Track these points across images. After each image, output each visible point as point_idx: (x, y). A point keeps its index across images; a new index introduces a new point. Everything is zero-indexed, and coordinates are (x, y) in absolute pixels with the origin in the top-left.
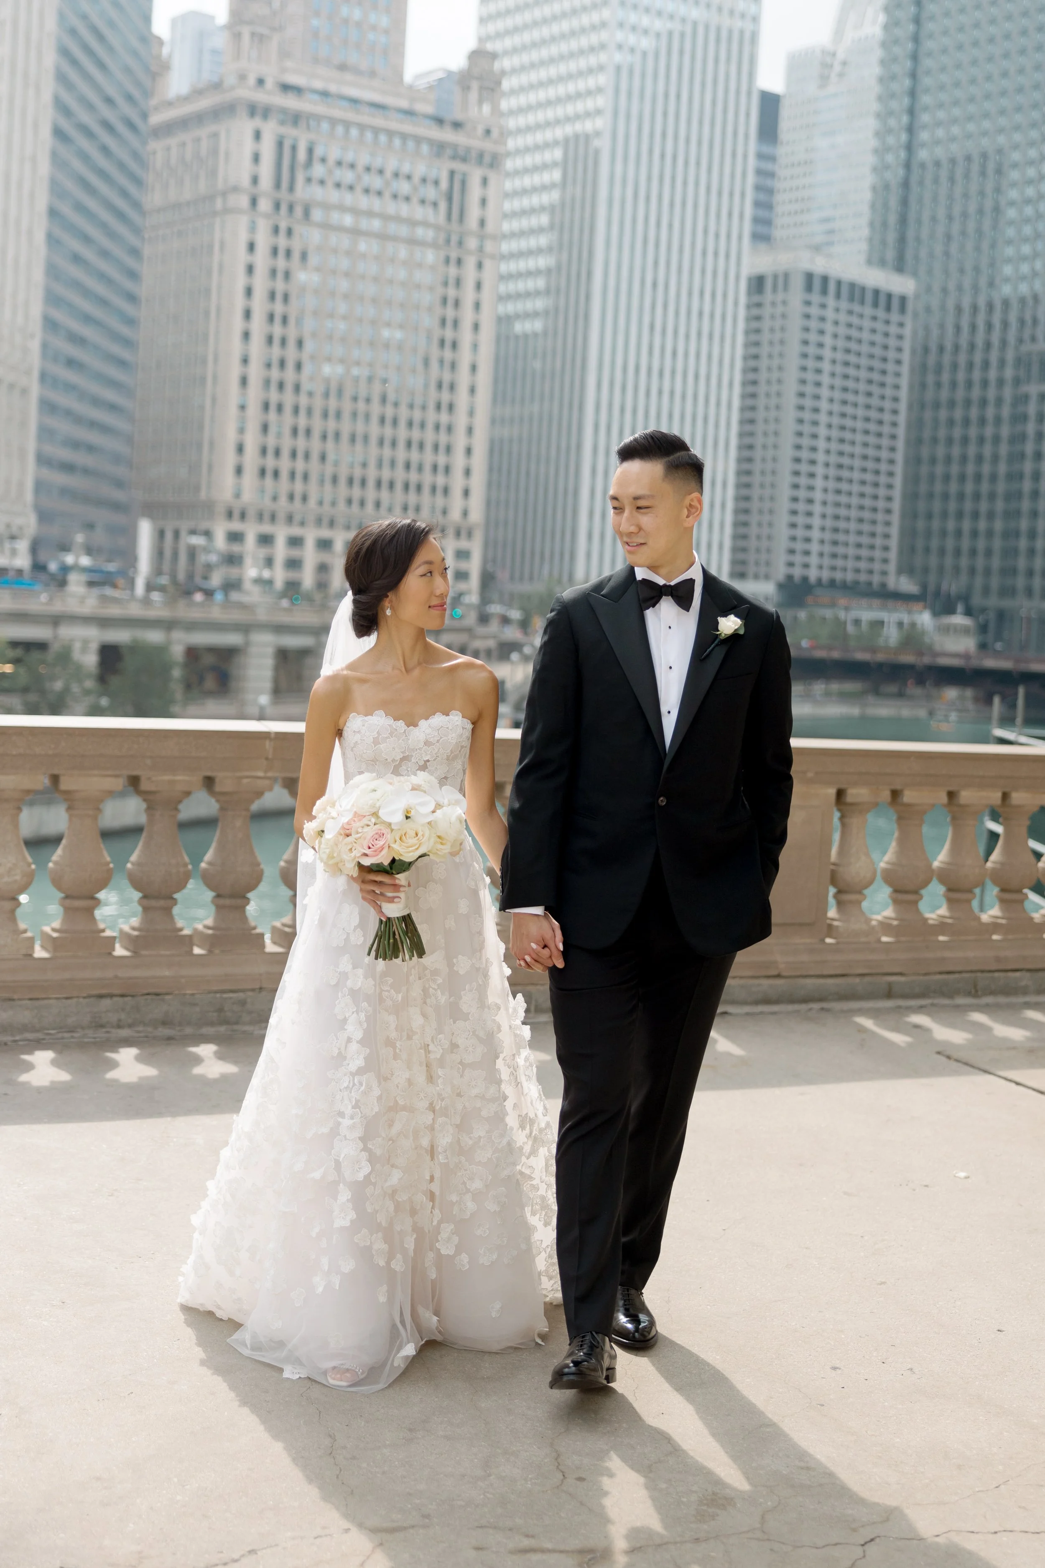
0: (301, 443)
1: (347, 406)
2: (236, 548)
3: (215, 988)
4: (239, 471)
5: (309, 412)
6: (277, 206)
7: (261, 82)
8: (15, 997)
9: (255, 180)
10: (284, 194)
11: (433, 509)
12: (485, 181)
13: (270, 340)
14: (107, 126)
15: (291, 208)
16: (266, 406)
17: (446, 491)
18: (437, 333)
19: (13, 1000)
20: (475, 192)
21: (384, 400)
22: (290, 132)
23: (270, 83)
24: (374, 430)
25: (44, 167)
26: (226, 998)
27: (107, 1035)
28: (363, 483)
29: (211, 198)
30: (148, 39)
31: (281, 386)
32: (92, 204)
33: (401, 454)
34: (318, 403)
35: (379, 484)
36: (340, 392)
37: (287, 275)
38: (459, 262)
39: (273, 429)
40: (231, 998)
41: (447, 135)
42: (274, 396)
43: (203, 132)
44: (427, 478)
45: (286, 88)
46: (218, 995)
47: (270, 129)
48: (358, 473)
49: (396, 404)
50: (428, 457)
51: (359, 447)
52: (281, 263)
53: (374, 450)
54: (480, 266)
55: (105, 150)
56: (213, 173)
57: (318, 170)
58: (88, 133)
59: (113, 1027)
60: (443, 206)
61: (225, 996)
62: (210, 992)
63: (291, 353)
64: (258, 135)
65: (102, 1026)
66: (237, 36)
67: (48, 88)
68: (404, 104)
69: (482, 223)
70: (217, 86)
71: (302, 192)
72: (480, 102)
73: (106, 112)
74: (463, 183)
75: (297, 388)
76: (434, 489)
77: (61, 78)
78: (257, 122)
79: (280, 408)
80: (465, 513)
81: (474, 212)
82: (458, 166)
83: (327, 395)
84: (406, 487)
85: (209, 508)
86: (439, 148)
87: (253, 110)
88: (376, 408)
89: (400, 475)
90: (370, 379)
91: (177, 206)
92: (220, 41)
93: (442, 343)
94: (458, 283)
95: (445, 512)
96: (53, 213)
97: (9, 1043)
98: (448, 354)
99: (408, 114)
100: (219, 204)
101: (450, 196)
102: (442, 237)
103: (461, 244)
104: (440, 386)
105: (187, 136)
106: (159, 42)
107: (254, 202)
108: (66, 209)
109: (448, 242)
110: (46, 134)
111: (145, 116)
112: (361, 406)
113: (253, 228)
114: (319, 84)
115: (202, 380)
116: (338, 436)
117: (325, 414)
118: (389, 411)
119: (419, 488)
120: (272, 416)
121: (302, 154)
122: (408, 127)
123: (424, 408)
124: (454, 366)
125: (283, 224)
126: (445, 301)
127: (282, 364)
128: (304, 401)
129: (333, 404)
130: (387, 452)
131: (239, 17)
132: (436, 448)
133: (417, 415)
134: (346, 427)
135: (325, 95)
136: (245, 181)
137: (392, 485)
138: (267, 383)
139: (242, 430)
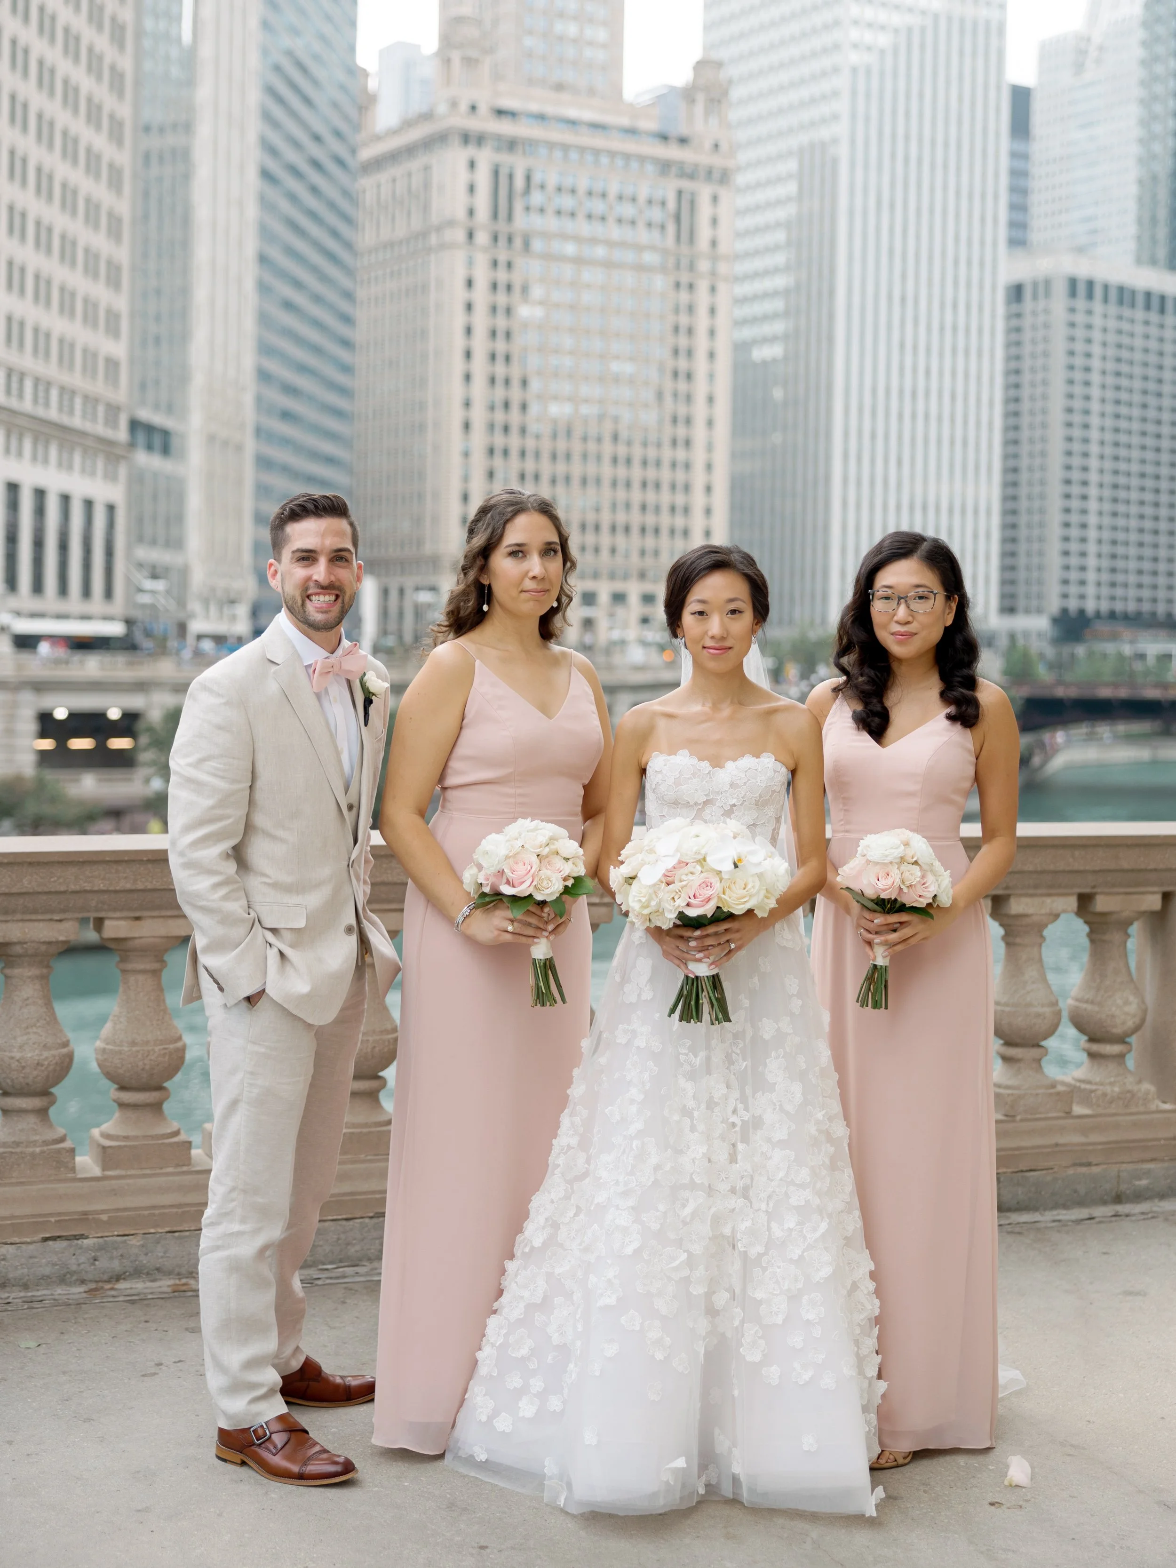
1: (577, 447)
5: (537, 455)
6: (495, 238)
7: (473, 108)
9: (471, 212)
10: (502, 226)
12: (715, 199)
13: (492, 381)
14: (316, 165)
15: (510, 240)
16: (491, 451)
17: (686, 533)
18: (670, 364)
20: (705, 212)
21: (615, 438)
22: (505, 159)
23: (483, 109)
24: (607, 471)
25: (252, 211)
28: (597, 528)
29: (424, 234)
30: (355, 72)
31: (506, 429)
32: (300, 245)
33: (636, 496)
34: (546, 446)
35: (613, 529)
36: (569, 433)
37: (508, 311)
38: (691, 286)
39: (499, 475)
41: (673, 152)
42: (499, 440)
43: (415, 165)
44: (665, 520)
45: (500, 113)
47: (485, 157)
48: (591, 517)
49: (629, 443)
50: (665, 498)
51: (591, 491)
52: (502, 299)
53: (606, 493)
54: (713, 289)
55: (314, 190)
56: (426, 208)
57: (537, 198)
58: (297, 173)
60: (671, 229)
63: (515, 394)
64: (472, 165)
66: (448, 61)
67: (254, 127)
68: (625, 121)
69: (714, 243)
70: (427, 116)
71: (521, 221)
72: (706, 115)
73: (315, 150)
74: (692, 203)
75: (523, 431)
76: (672, 532)
77: (267, 117)
78: (471, 151)
79: (506, 452)
81: (704, 233)
82: (686, 185)
83: (554, 436)
84: (643, 530)
85: (434, 561)
86: (665, 167)
87: (466, 138)
88: (607, 448)
89: (636, 518)
90: (601, 418)
91: (390, 245)
92: (430, 70)
93: (676, 374)
94: (690, 309)
96: (263, 259)
98: (682, 386)
99: (631, 132)
100: (433, 239)
101: (678, 218)
102: (671, 261)
103: (692, 267)
104: (675, 420)
105: (397, 171)
106: (365, 74)
107: (471, 235)
108: (275, 254)
109: (678, 266)
110: (252, 176)
111: (353, 151)
112: (592, 447)
113: (470, 263)
114: (534, 107)
115: (422, 427)
116: (568, 479)
117: (554, 457)
118: (622, 450)
119: (657, 531)
120: (498, 461)
121: (519, 183)
122: (630, 146)
123: (659, 445)
124: (689, 398)
125: (502, 258)
126: (676, 329)
127: (507, 405)
128: (530, 444)
129: (562, 445)
130: (621, 494)
131: (447, 41)
132: (673, 487)
133: (652, 453)
134: (576, 470)
135: (541, 117)
136: (461, 214)
137: (627, 529)
138: (491, 427)
139: (466, 479)
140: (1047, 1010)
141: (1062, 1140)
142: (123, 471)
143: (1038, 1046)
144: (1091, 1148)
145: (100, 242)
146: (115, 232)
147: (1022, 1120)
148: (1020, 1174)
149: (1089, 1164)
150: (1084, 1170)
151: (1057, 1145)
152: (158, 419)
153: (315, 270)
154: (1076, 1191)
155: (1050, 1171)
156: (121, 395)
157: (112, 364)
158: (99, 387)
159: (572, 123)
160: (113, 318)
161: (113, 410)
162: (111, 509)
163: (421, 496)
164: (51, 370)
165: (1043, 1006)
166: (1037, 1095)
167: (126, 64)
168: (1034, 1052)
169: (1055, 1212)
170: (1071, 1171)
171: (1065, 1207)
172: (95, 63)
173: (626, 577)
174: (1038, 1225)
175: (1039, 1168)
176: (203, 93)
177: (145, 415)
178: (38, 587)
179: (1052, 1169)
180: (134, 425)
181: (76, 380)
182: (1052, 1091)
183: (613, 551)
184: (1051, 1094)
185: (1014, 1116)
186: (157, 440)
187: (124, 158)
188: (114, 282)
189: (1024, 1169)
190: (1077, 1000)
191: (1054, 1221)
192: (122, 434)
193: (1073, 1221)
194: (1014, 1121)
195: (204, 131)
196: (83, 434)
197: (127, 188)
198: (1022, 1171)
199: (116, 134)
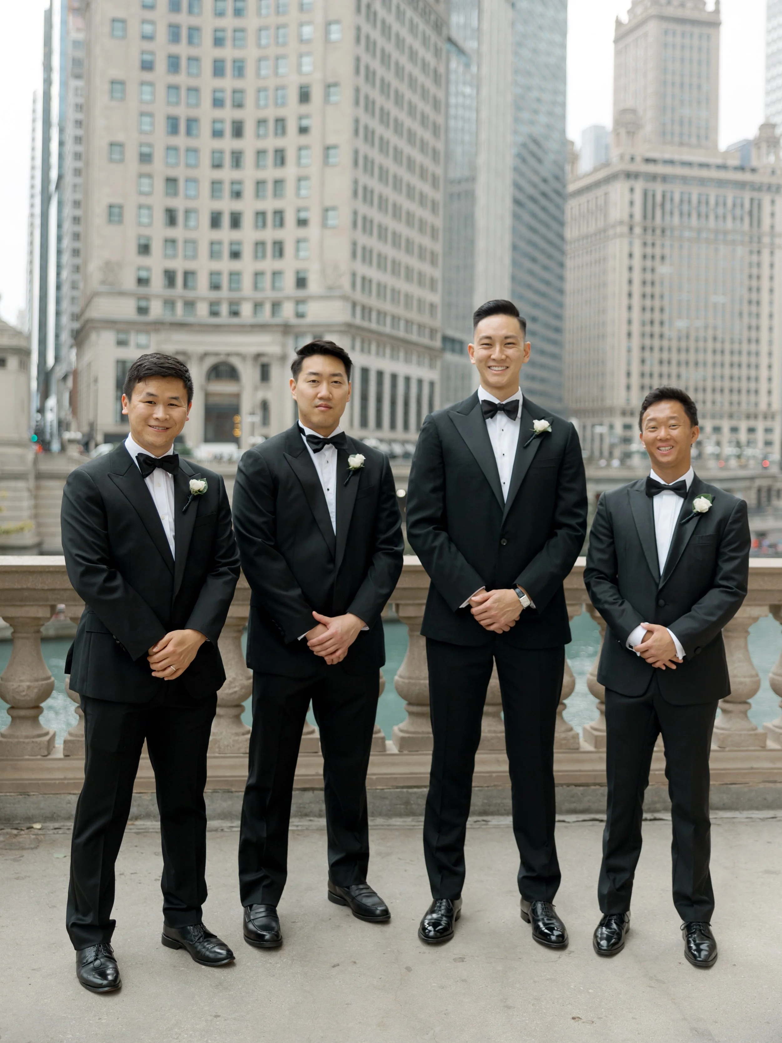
0: (665, 369)
1: (692, 345)
2: (628, 433)
3: (401, 785)
4: (628, 388)
5: (670, 349)
6: (645, 229)
7: (632, 159)
8: (233, 790)
9: (631, 216)
10: (649, 223)
11: (748, 403)
12: (773, 202)
13: (644, 309)
14: (544, 194)
15: (654, 230)
16: (643, 348)
17: (757, 392)
18: (746, 297)
19: (232, 792)
20: (767, 208)
21: (715, 339)
22: (651, 186)
23: (638, 159)
24: (710, 358)
25: (508, 221)
26: (411, 793)
27: (310, 823)
28: (704, 390)
29: (605, 230)
30: (566, 143)
31: (652, 336)
32: (536, 239)
33: (727, 371)
34: (674, 345)
35: (714, 390)
36: (688, 337)
37: (653, 270)
38: (759, 252)
39: (648, 362)
40: (415, 793)
41: (747, 177)
42: (648, 342)
43: (600, 192)
44: (744, 385)
45: (648, 161)
46: (405, 790)
47: (639, 186)
48: (701, 384)
49: (723, 342)
50: (744, 372)
51: (701, 369)
52: (649, 263)
53: (710, 370)
54: (772, 253)
55: (544, 209)
56: (606, 216)
57: (668, 207)
58: (533, 199)
59: (315, 816)
60: (747, 220)
61: (410, 790)
62: (397, 787)
63: (657, 316)
64: (632, 190)
65: (306, 815)
66: (618, 134)
67: (509, 177)
68: (719, 161)
69: (772, 227)
70: (607, 164)
71: (659, 220)
72: (768, 154)
73: (543, 187)
74: (759, 206)
75: (661, 336)
76: (748, 391)
77: (516, 169)
78: (631, 182)
79: (652, 349)
80: (769, 405)
81: (766, 221)
82: (756, 195)
83: (679, 339)
84: (731, 391)
85: (611, 411)
86: (742, 185)
87: (629, 175)
88: (710, 345)
89: (727, 384)
90: (706, 327)
91: (587, 237)
92: (610, 139)
93: (750, 302)
94: (759, 265)
95: (756, 404)
96: (515, 248)
97: (226, 830)
98: (754, 308)
99: (723, 167)
100: (611, 232)
101: (751, 213)
102: (747, 239)
103: (759, 241)
104: (750, 328)
105: (590, 196)
106: (572, 143)
107: (631, 229)
108: (522, 245)
109: (751, 242)
110: (508, 202)
111: (564, 186)
112: (701, 344)
113: (631, 244)
114: (667, 156)
115: (604, 336)
116: (687, 363)
117: (679, 350)
118: (719, 346)
119: (739, 391)
120: (647, 354)
121: (659, 198)
122: (722, 175)
123: (740, 343)
124: (758, 316)
125: (649, 241)
126: (750, 277)
127: (652, 323)
128: (665, 343)
129: (683, 344)
130: (718, 371)
131: (618, 123)
132: (749, 366)
133: (736, 347)
134: (692, 357)
135: (671, 162)
136: (626, 217)
137: (722, 390)
138: (643, 335)
139: (629, 364)
140: (748, 680)
141: (755, 765)
142: (439, 364)
143: (746, 703)
144: (775, 771)
145: (426, 241)
146: (434, 235)
147: (729, 751)
148: (725, 786)
149: (775, 782)
150: (771, 785)
151: (752, 768)
152: (457, 335)
153: (543, 251)
154: (765, 799)
155: (747, 785)
156: (437, 323)
157: (432, 306)
158: (426, 319)
159: (689, 164)
160: (433, 281)
161: (433, 332)
162: (432, 384)
163: (603, 374)
164: (400, 311)
165: (745, 677)
166: (741, 735)
167: (440, 146)
168: (742, 707)
169: (750, 812)
170: (761, 786)
171: (757, 808)
172: (423, 147)
173: (721, 417)
174: (735, 820)
175: (738, 782)
176: (481, 160)
177: (451, 333)
178: (393, 426)
179: (748, 783)
180: (446, 339)
181: (413, 315)
182: (752, 732)
183: (714, 403)
184: (750, 735)
185: (724, 748)
186: (457, 347)
187: (439, 196)
188: (433, 262)
189: (728, 783)
190: (775, 674)
191: (747, 818)
192: (438, 343)
193: (760, 819)
194: (723, 751)
195: (482, 178)
196: (416, 344)
197: (441, 212)
198: (727, 784)
199: (435, 183)
